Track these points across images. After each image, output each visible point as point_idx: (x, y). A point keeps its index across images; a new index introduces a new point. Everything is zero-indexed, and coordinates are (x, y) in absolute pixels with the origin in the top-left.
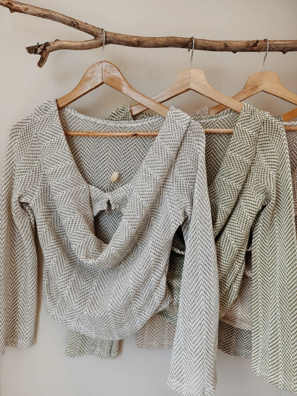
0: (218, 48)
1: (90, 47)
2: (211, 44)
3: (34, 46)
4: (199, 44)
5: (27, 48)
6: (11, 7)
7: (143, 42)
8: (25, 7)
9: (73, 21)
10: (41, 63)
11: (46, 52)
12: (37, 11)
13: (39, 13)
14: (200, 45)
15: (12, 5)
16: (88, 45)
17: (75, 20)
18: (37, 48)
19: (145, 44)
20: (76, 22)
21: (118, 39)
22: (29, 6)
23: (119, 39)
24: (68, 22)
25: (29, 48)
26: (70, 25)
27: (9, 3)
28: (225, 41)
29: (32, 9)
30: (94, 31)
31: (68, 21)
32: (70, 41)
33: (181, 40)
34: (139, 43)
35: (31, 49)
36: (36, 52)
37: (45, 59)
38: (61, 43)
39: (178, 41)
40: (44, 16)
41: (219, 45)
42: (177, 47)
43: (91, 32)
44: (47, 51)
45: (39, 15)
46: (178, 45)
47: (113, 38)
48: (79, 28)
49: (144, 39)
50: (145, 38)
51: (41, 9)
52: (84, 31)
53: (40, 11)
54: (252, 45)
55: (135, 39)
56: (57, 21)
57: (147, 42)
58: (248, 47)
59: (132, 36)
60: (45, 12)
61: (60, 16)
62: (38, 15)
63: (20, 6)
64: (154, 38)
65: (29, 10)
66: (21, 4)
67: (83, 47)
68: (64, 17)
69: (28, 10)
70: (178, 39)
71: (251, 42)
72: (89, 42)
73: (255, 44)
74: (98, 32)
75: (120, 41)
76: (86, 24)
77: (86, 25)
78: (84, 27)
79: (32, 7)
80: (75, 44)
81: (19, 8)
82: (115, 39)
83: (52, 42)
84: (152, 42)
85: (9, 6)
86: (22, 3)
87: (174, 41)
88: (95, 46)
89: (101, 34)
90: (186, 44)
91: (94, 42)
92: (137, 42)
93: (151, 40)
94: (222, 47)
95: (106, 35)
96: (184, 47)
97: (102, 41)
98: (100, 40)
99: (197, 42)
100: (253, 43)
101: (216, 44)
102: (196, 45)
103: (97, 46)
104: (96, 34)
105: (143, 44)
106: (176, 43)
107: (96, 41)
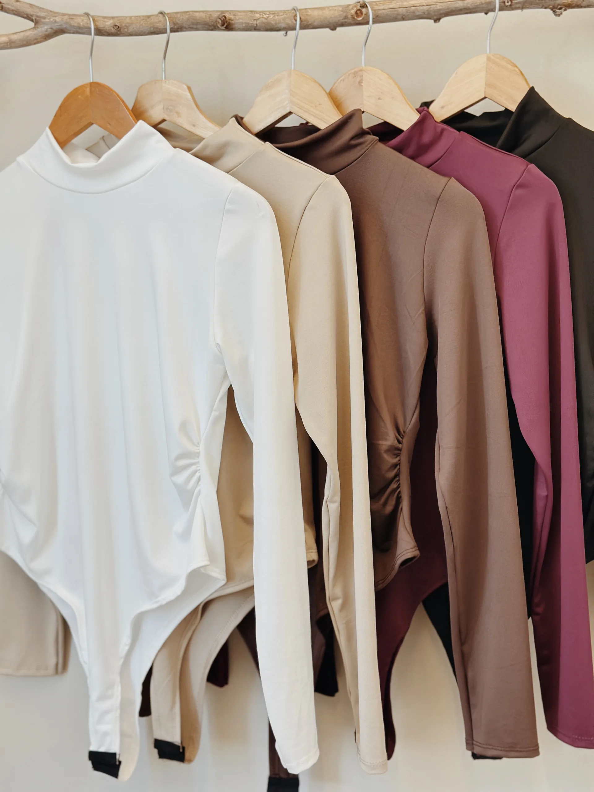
0: (283, 25)
1: (26, 43)
2: (266, 19)
4: (241, 21)
7: (127, 27)
14: (242, 23)
19: (130, 30)
21: (76, 25)
23: (79, 24)
30: (32, 13)
33: (203, 15)
34: (117, 29)
39: (196, 19)
41: (284, 19)
42: (197, 29)
43: (27, 15)
46: (199, 26)
47: (67, 23)
48: (3, 9)
49: (128, 20)
50: (131, 17)
52: (14, 14)
54: (353, 12)
55: (110, 22)
57: (134, 26)
58: (346, 17)
59: (105, 17)
64: (149, 17)
71: (351, 7)
72: (22, 34)
73: (359, 10)
74: (39, 14)
82: (71, 25)
87: (188, 19)
88: (35, 41)
89: (44, 18)
90: (213, 23)
91: (33, 33)
92: (114, 28)
93: (142, 22)
94: (290, 22)
95: (54, 18)
96: (211, 28)
97: (46, 31)
98: (43, 29)
99: (237, 18)
100: (355, 9)
101: (276, 17)
102: (234, 24)
103: (38, 40)
104: (35, 19)
105: (126, 30)
106: (193, 24)
107: (35, 32)
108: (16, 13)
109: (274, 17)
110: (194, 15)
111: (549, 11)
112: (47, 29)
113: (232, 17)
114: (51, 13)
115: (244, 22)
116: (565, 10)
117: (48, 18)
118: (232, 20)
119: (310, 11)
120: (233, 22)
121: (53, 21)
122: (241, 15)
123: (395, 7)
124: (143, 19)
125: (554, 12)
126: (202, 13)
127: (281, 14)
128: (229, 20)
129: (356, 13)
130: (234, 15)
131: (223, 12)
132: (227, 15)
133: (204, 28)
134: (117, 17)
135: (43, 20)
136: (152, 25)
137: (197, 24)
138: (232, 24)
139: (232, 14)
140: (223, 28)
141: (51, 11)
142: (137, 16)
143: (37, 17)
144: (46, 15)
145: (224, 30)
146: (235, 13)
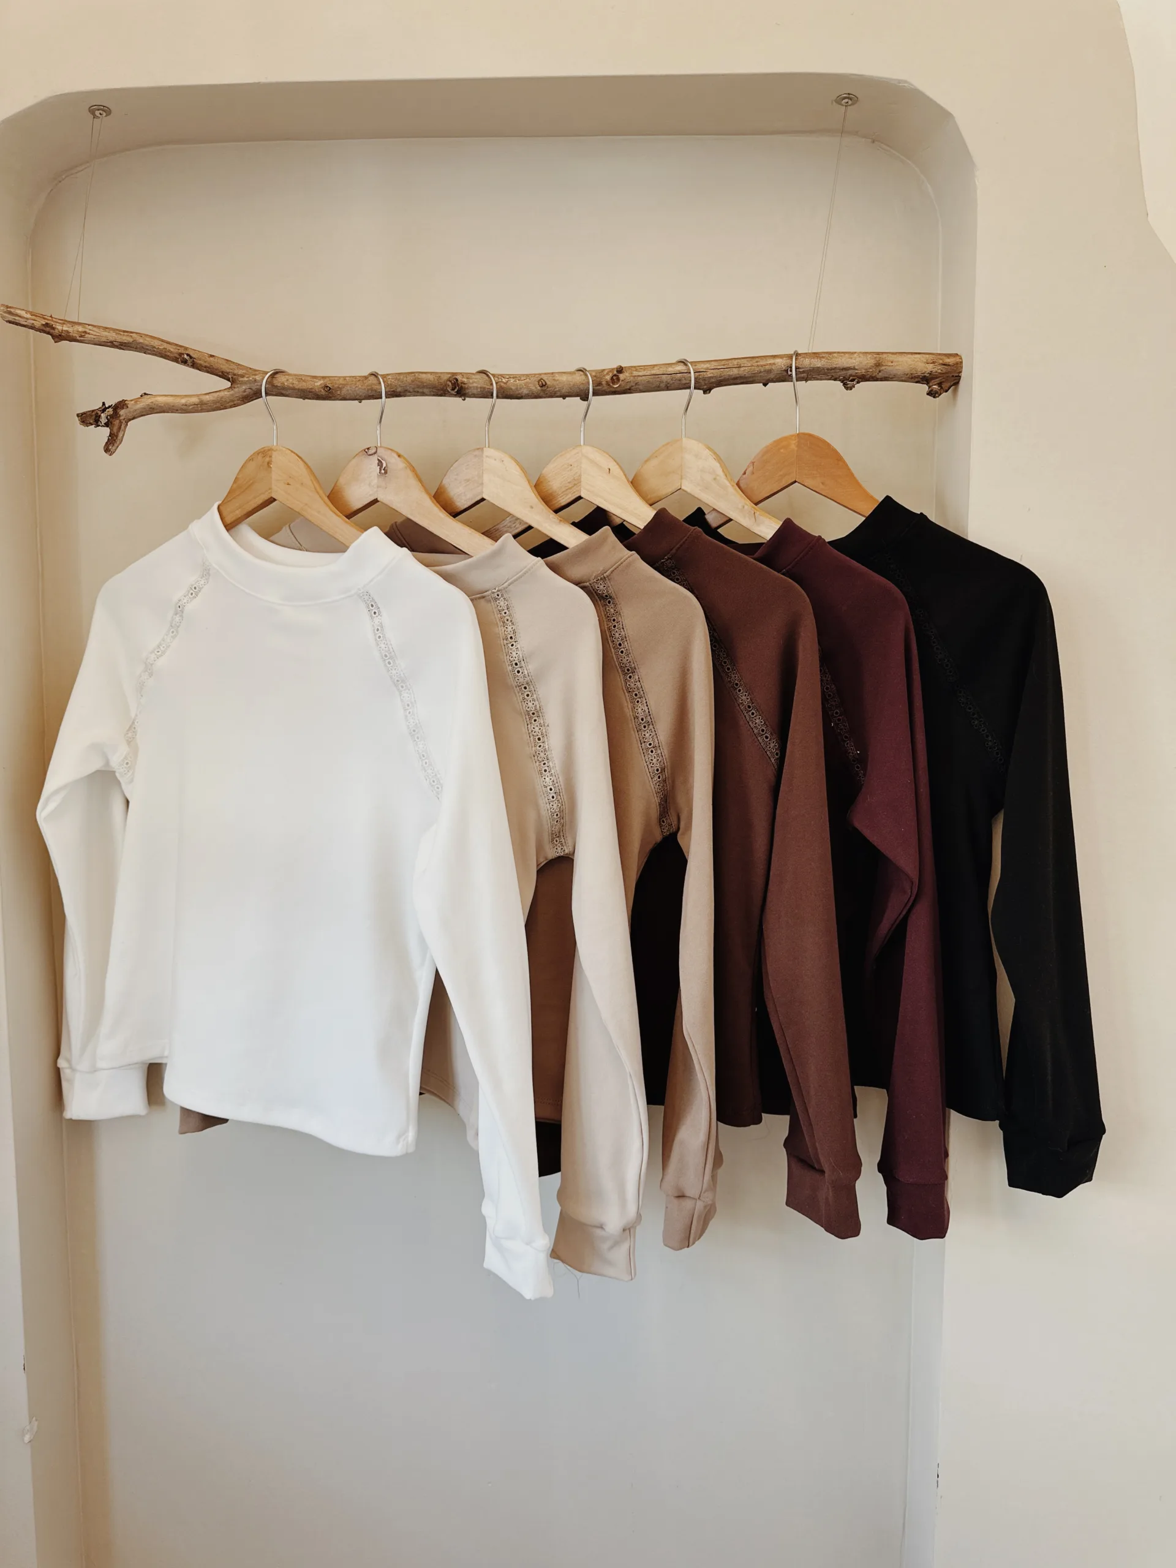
0: (525, 391)
1: (221, 405)
3: (93, 411)
4: (475, 385)
5: (78, 415)
6: (52, 331)
7: (341, 389)
8: (81, 329)
9: (184, 352)
10: (111, 445)
11: (118, 421)
12: (106, 337)
13: (111, 339)
14: (477, 388)
15: (54, 329)
16: (215, 402)
17: (186, 349)
18: (99, 413)
19: (344, 392)
20: (188, 355)
21: (280, 385)
22: (90, 327)
23: (283, 383)
24: (171, 355)
25: (82, 414)
26: (175, 360)
27: (47, 324)
28: (540, 374)
29: (95, 333)
30: (228, 371)
31: (171, 352)
32: (172, 396)
33: (431, 377)
34: (329, 392)
35: (87, 416)
36: (97, 422)
37: (117, 436)
38: (153, 399)
39: (422, 382)
40: (122, 346)
41: (526, 384)
42: (423, 394)
43: (222, 372)
44: (121, 418)
45: (112, 344)
46: (426, 390)
48: (194, 365)
49: (341, 381)
50: (345, 378)
51: (114, 330)
52: (208, 372)
53: (112, 336)
54: (608, 378)
55: (319, 383)
56: (149, 354)
57: (348, 388)
58: (599, 384)
59: (315, 377)
60: (124, 338)
61: (156, 343)
62: (109, 344)
63: (70, 330)
65: (90, 336)
66: (74, 323)
67: (202, 407)
68: (165, 345)
69: (87, 336)
70: (424, 376)
71: (605, 373)
72: (216, 395)
73: (615, 375)
74: (236, 372)
75: (284, 388)
76: (212, 356)
77: (211, 359)
78: (206, 364)
79: (94, 329)
80: (183, 401)
81: (67, 332)
82: (273, 386)
83: (132, 400)
84: (361, 388)
85: (48, 329)
86: (72, 322)
87: (413, 381)
88: (230, 404)
89: (243, 376)
90: (442, 386)
91: (228, 393)
92: (324, 389)
93: (358, 383)
94: (534, 388)
95: (254, 377)
96: (440, 393)
97: (245, 392)
98: (241, 390)
99: (471, 381)
100: (611, 375)
101: (518, 382)
102: (468, 388)
103: (235, 402)
104: (232, 378)
105: (339, 392)
106: (418, 387)
107: (232, 392)
108: (209, 370)
109: (515, 381)
110: (420, 377)
111: (839, 384)
112: (246, 389)
113: (465, 380)
114: (250, 371)
115: (479, 386)
116: (858, 382)
117: (247, 376)
118: (465, 384)
119: (557, 376)
120: (466, 386)
121: (253, 380)
122: (476, 379)
123: (658, 373)
124: (359, 380)
125: (845, 385)
126: (429, 375)
127: (522, 378)
128: (461, 383)
129: (612, 378)
130: (467, 378)
131: (454, 374)
132: (459, 378)
133: (433, 393)
134: (329, 377)
135: (241, 379)
136: (369, 388)
137: (424, 387)
138: (465, 389)
139: (465, 376)
140: (453, 392)
141: (250, 368)
142: (353, 377)
143: (235, 375)
144: (245, 373)
145: (455, 396)
146: (468, 375)
